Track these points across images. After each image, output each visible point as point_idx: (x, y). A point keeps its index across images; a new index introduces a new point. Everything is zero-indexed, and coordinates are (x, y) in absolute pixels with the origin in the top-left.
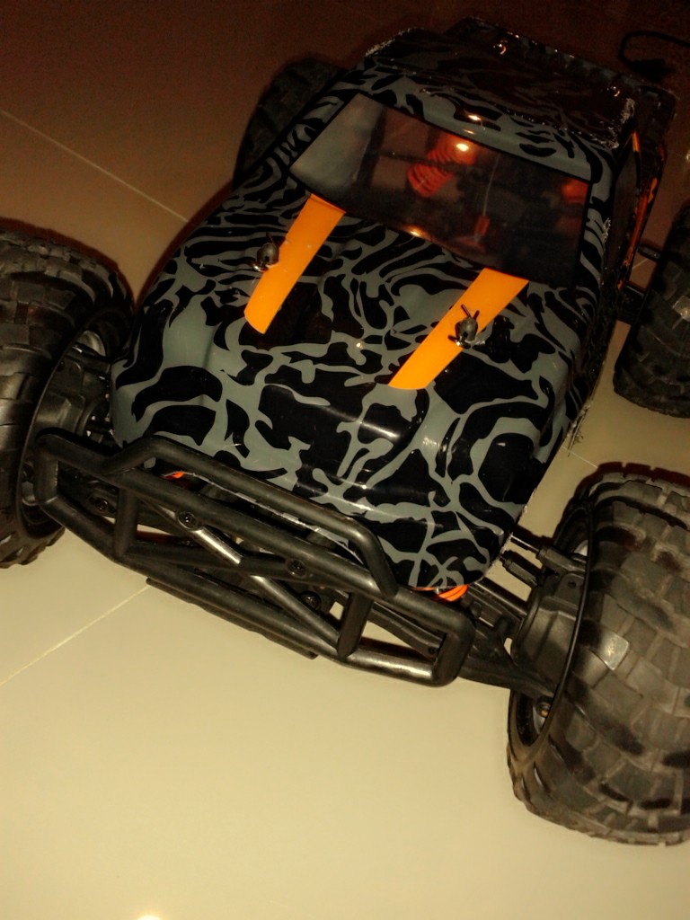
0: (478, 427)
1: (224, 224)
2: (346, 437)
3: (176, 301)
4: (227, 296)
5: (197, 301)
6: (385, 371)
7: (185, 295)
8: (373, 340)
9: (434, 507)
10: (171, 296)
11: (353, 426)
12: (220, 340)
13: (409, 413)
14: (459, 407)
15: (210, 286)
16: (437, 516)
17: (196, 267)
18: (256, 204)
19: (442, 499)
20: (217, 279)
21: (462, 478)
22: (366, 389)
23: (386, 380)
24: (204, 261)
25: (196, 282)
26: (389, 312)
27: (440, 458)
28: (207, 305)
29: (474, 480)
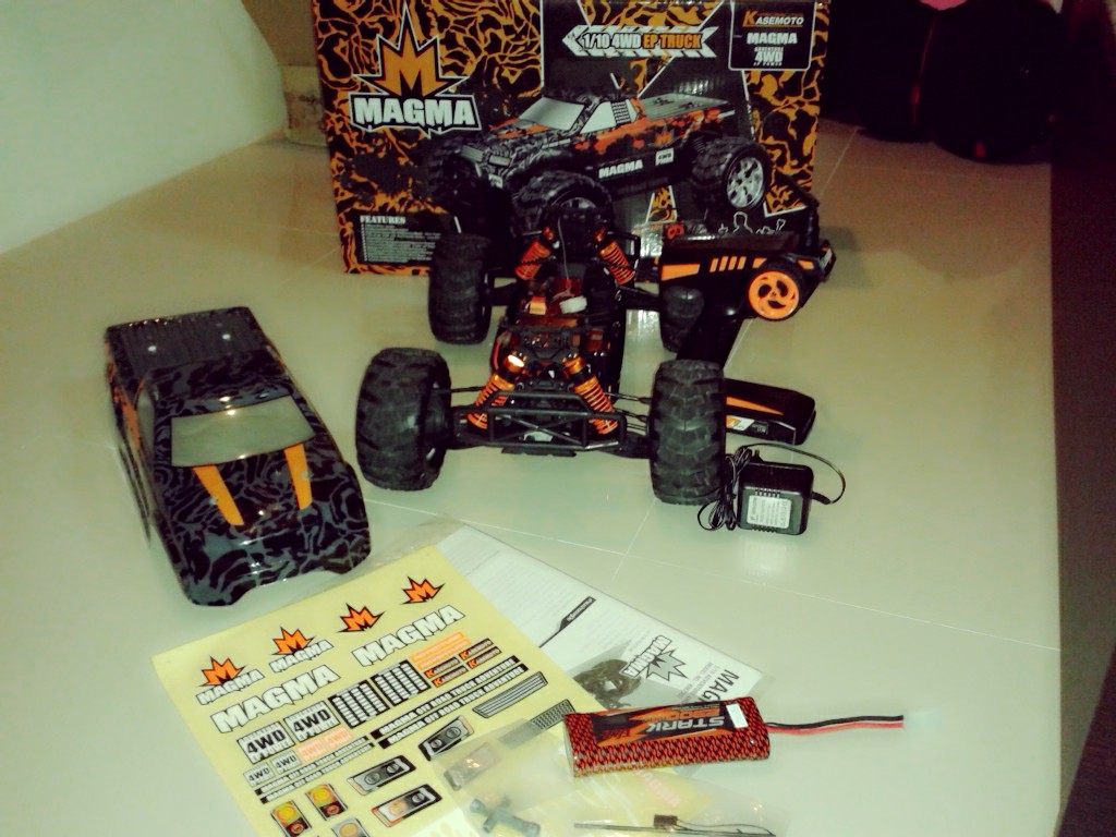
0: (338, 502)
1: (178, 502)
2: (302, 535)
3: (197, 537)
4: (216, 522)
5: (206, 533)
6: (295, 506)
7: (200, 533)
8: (281, 500)
9: (343, 536)
10: (194, 537)
11: (302, 530)
12: (231, 537)
13: (315, 513)
14: (328, 500)
15: (204, 525)
16: (346, 538)
17: (190, 522)
18: (178, 487)
19: (343, 532)
20: (204, 519)
21: (345, 520)
22: (295, 516)
23: (298, 508)
24: (191, 517)
25: (198, 526)
26: (276, 487)
27: (334, 519)
28: (211, 530)
29: (349, 519)
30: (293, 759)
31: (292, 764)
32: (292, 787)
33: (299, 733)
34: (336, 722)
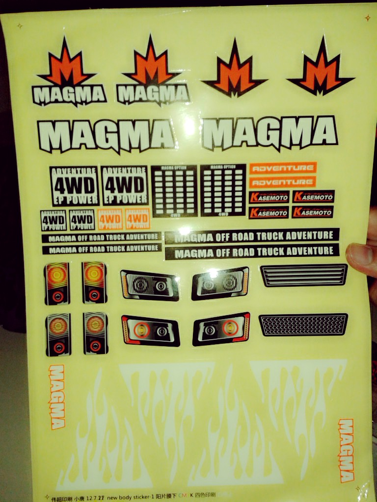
30: (90, 219)
31: (86, 225)
32: (74, 249)
33: (107, 193)
34: (144, 200)
